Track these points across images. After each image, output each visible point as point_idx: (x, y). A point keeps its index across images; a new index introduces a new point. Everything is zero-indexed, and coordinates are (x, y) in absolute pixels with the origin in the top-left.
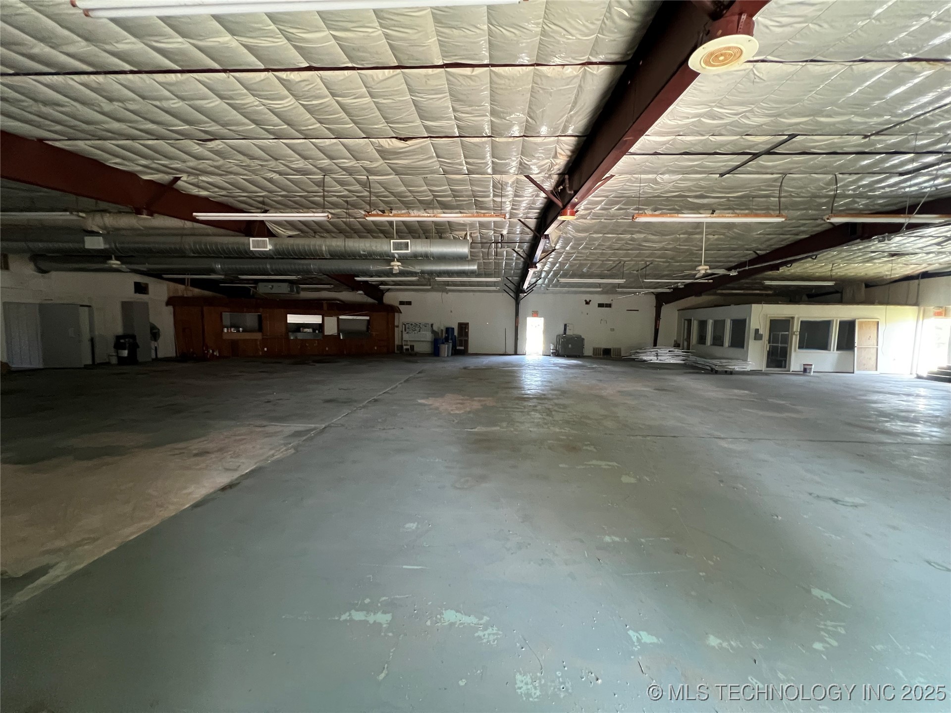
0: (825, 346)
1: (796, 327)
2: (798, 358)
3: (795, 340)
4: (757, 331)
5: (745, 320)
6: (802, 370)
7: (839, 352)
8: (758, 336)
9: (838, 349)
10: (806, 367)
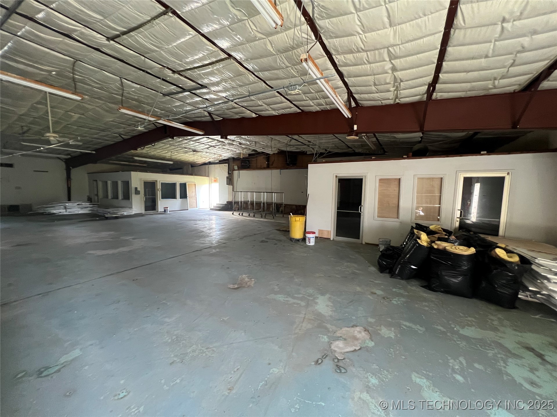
0: (174, 197)
1: (159, 186)
2: (162, 204)
3: (159, 194)
4: (136, 188)
5: (128, 182)
6: (164, 211)
7: (181, 200)
8: (137, 192)
9: (181, 198)
10: (166, 209)
